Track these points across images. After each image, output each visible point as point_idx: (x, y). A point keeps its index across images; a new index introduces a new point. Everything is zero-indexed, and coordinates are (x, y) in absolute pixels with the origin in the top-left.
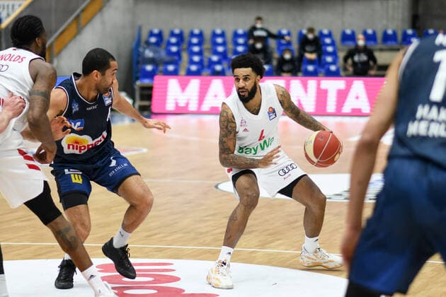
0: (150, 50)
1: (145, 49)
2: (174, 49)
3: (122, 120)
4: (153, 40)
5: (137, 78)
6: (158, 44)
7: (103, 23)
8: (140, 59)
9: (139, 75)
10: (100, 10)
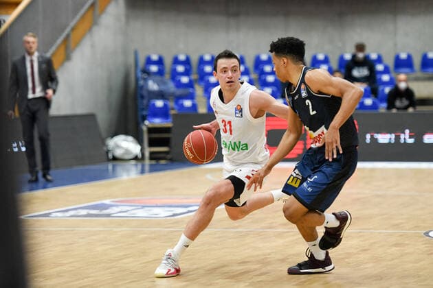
0: (154, 82)
1: (145, 80)
2: (185, 80)
3: (128, 171)
4: (154, 68)
5: (144, 118)
6: (161, 73)
7: (93, 46)
8: (145, 93)
9: (145, 113)
10: (90, 29)
